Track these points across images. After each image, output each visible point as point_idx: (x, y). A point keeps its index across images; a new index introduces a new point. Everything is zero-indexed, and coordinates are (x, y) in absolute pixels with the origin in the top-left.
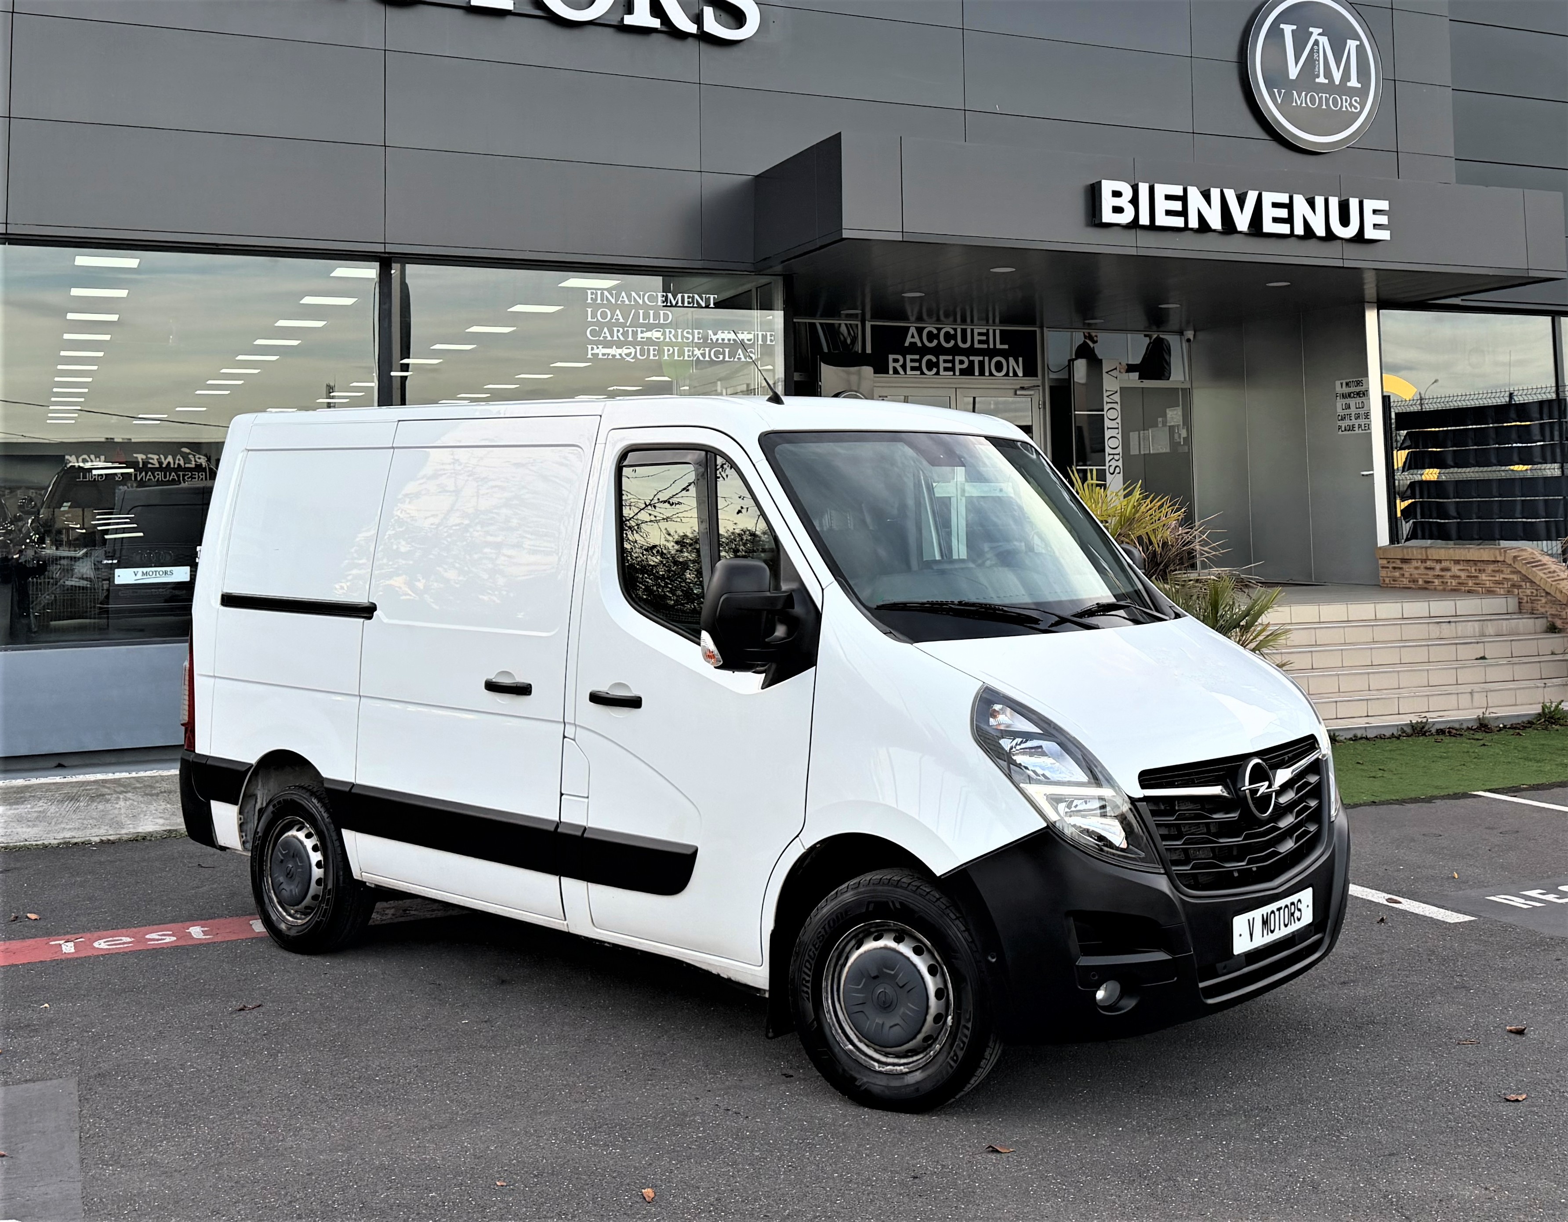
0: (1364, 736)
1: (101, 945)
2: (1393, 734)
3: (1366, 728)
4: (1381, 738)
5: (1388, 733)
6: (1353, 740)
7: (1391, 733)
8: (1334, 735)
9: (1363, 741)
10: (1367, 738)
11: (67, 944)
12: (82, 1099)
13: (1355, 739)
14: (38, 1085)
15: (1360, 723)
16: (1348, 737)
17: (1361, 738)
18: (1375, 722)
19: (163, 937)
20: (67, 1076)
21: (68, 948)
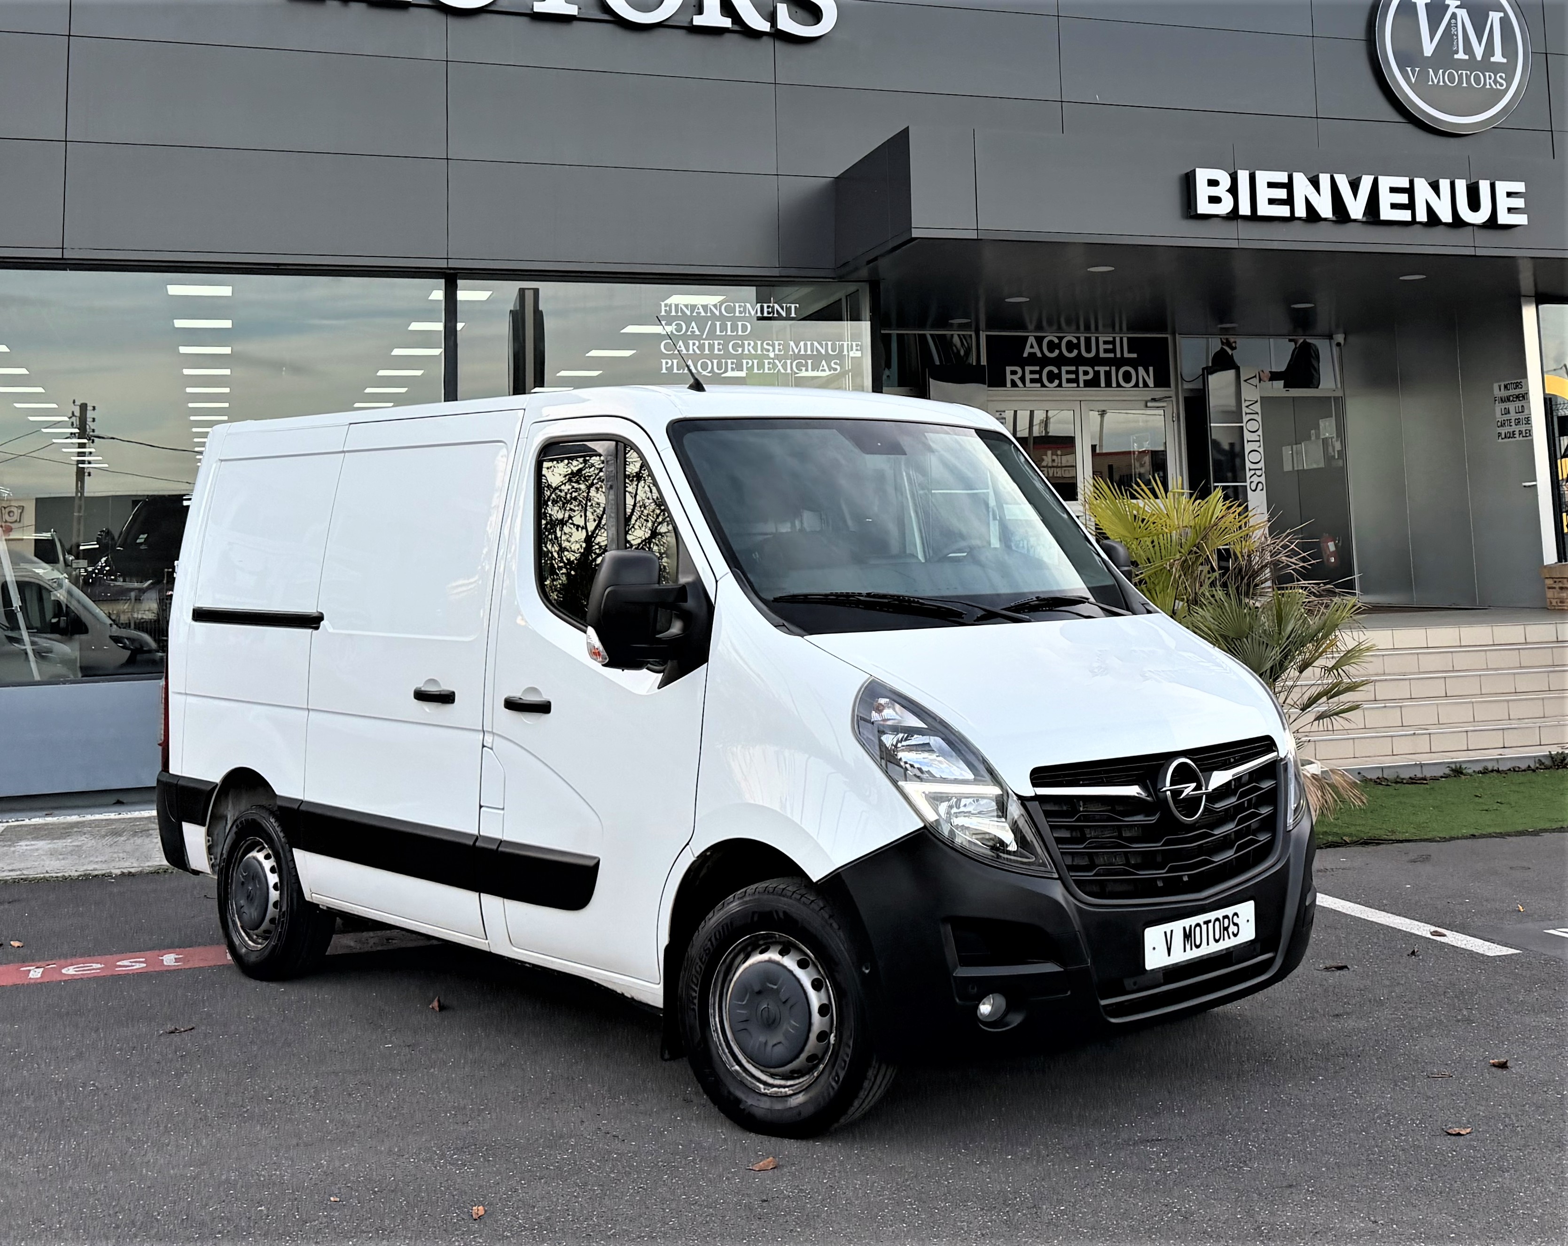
0: (1495, 768)
1: (70, 971)
2: (1529, 766)
3: (1497, 760)
4: (1514, 770)
5: (1524, 766)
6: (1481, 773)
7: (1527, 766)
8: (1460, 767)
9: (1495, 774)
10: (1498, 771)
11: (36, 970)
13: (1485, 772)
15: (1494, 754)
16: (1477, 770)
17: (1492, 771)
18: (1509, 754)
19: (133, 964)
21: (36, 974)
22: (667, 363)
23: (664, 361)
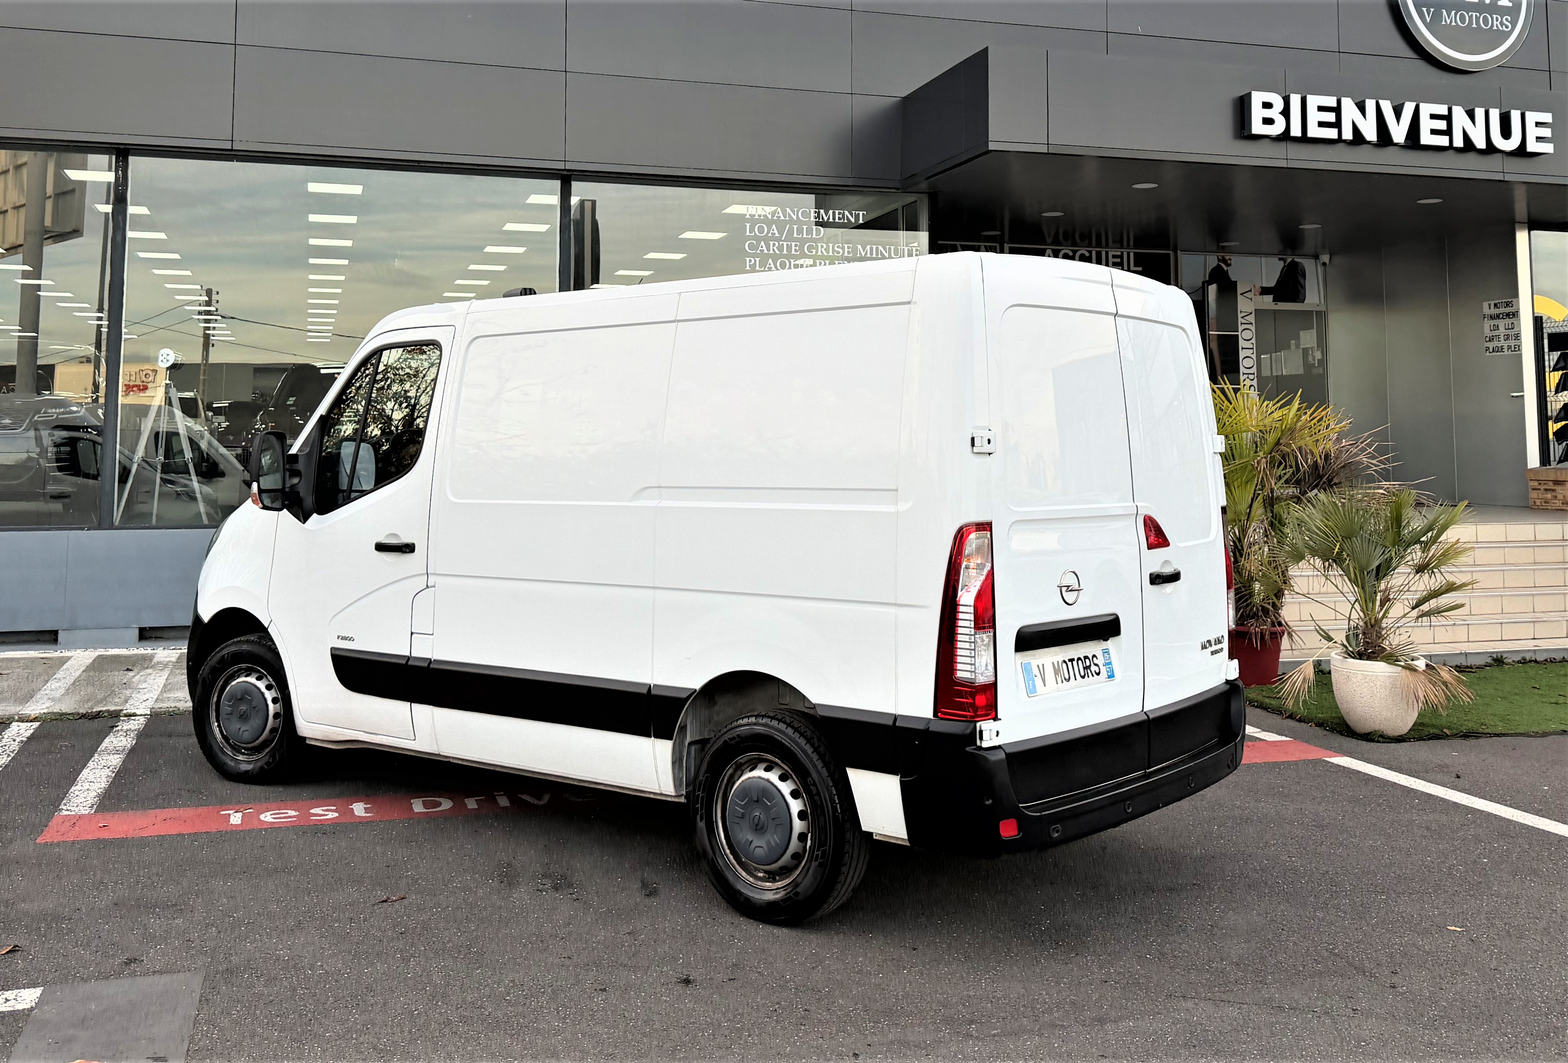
0: (1533, 659)
1: (267, 817)
2: (1564, 658)
3: (1535, 651)
4: (1551, 661)
5: (1558, 657)
6: (1521, 663)
7: (1562, 657)
8: (1502, 657)
9: (1533, 664)
10: (1536, 661)
11: (235, 814)
12: (204, 1000)
13: (1524, 662)
14: (165, 979)
15: (1529, 645)
16: (1517, 660)
17: (1530, 661)
18: (1544, 645)
19: (326, 813)
20: (195, 968)
21: (236, 819)
22: (750, 261)
23: (748, 259)
